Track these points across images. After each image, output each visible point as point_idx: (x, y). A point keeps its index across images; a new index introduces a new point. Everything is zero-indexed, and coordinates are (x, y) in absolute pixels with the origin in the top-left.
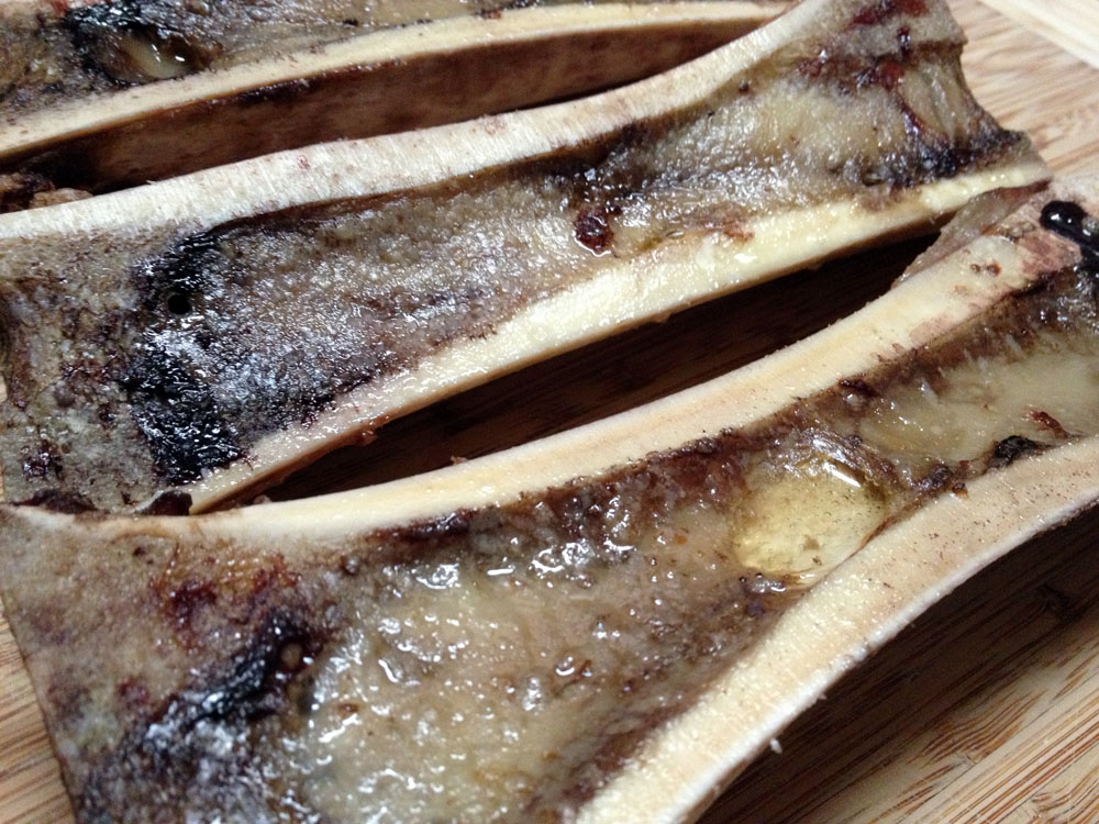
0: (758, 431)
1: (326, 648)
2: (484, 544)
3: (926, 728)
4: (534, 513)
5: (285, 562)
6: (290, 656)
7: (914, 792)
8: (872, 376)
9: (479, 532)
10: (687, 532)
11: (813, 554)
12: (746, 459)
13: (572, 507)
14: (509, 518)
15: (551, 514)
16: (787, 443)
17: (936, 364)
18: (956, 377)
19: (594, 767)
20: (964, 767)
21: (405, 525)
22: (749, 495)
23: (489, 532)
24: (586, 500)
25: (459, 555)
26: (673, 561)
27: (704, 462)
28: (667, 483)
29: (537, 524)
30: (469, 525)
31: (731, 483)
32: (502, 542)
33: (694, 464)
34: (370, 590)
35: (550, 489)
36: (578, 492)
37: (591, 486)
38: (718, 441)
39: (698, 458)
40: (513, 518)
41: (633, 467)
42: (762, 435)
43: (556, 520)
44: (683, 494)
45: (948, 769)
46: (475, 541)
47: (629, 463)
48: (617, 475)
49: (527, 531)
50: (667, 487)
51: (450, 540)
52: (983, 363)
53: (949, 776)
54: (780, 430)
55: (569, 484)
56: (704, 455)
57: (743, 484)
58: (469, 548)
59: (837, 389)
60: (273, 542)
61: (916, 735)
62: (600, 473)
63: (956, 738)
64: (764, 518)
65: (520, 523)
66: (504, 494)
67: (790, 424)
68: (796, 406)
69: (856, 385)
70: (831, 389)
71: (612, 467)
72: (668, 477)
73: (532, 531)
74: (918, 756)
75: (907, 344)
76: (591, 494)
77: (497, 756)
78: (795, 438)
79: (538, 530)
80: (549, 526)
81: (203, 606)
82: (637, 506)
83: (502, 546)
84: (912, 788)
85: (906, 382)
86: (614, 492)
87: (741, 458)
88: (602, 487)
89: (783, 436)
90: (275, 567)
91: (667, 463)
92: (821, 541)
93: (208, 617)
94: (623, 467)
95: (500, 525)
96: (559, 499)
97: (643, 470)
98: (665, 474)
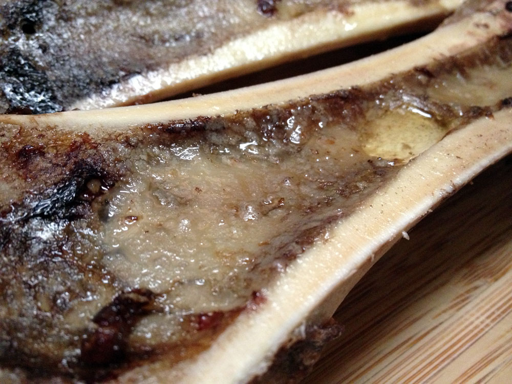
0: (371, 90)
1: (116, 185)
2: (214, 138)
3: (462, 267)
4: (244, 122)
5: (90, 138)
6: (93, 186)
7: (459, 300)
8: (431, 67)
9: (212, 131)
10: (335, 138)
11: (408, 151)
12: (365, 105)
13: (268, 122)
14: (229, 124)
15: (254, 124)
16: (387, 97)
17: (463, 66)
18: (474, 73)
19: (294, 244)
20: (485, 287)
21: (165, 123)
22: (368, 123)
23: (217, 131)
24: (275, 118)
25: (199, 143)
26: (328, 152)
27: (342, 102)
28: (321, 112)
29: (246, 129)
30: (205, 126)
31: (358, 115)
32: (225, 138)
33: (336, 103)
34: (144, 157)
35: (254, 109)
36: (271, 113)
37: (277, 110)
38: (350, 92)
39: (339, 100)
40: (232, 124)
41: (302, 101)
42: (373, 92)
43: (257, 128)
44: (331, 119)
45: (476, 288)
46: (209, 136)
47: (299, 99)
48: (293, 105)
49: (240, 133)
50: (322, 114)
51: (193, 133)
52: (487, 68)
53: (478, 291)
54: (384, 90)
55: (266, 107)
56: (342, 98)
57: (364, 117)
58: (205, 140)
59: (413, 72)
60: (82, 128)
61: (457, 270)
62: (283, 103)
63: (479, 272)
64: (377, 135)
65: (236, 127)
66: (226, 110)
67: (388, 86)
68: (391, 78)
69: (422, 70)
70: (409, 71)
71: (290, 101)
72: (322, 109)
73: (244, 133)
74: (459, 281)
75: (447, 54)
76: (278, 115)
77: (230, 244)
78: (392, 94)
79: (247, 132)
80: (253, 131)
81: (36, 157)
82: (305, 123)
83: (225, 140)
84: (458, 298)
85: (449, 72)
86: (291, 115)
87: (362, 103)
88: (284, 111)
89: (385, 93)
90: (83, 140)
91: (321, 101)
92: (412, 145)
93: (39, 162)
94: (296, 101)
95: (224, 128)
96: (259, 116)
97: (307, 104)
98: (321, 107)
